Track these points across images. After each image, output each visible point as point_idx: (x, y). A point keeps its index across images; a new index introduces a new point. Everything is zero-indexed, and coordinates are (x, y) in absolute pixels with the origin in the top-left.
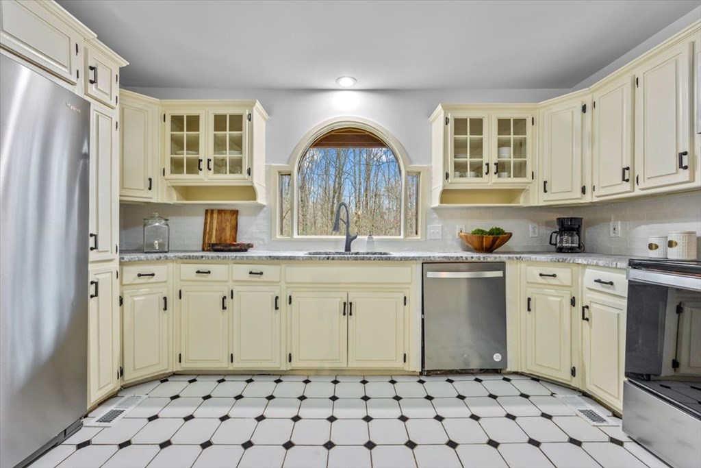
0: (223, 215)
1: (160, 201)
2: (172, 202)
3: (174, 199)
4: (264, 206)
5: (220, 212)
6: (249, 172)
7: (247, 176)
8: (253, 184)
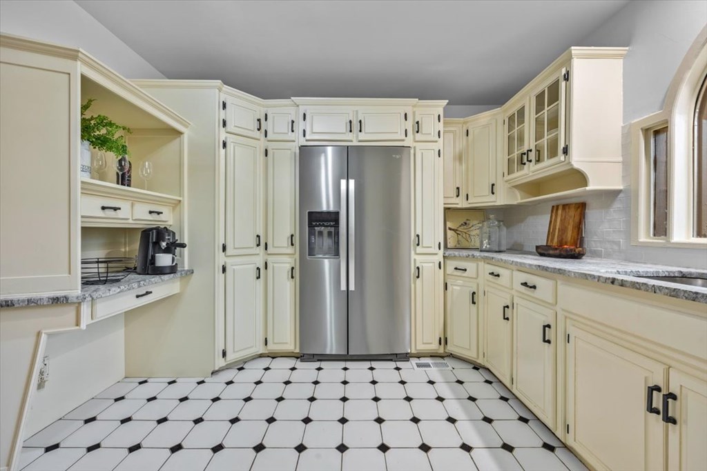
0: (567, 210)
1: (503, 204)
2: (515, 203)
3: (518, 199)
4: (619, 191)
5: (565, 206)
6: (566, 151)
7: (562, 158)
8: (572, 165)
